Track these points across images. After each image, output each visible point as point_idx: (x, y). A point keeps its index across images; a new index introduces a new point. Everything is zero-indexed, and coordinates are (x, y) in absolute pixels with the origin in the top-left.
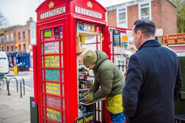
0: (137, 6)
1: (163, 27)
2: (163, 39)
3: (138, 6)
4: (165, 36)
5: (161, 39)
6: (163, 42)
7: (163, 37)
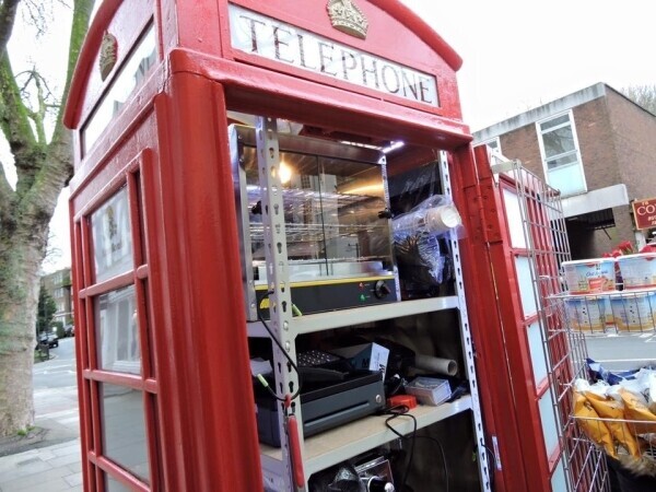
0: (531, 127)
1: (625, 177)
2: (632, 214)
3: (535, 128)
4: (637, 206)
5: (627, 215)
6: (634, 224)
7: (630, 207)
